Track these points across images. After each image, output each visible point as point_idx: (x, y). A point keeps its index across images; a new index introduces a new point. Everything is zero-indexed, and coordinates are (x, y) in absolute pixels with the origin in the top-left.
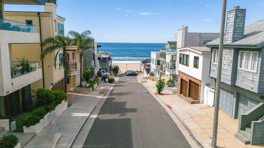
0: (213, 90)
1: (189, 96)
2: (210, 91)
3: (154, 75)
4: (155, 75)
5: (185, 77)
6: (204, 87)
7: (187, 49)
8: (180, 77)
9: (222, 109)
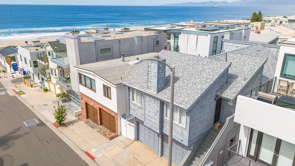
0: (134, 125)
1: (101, 124)
2: (129, 124)
3: (30, 78)
4: (32, 78)
5: (93, 103)
6: (121, 119)
7: (91, 74)
8: (84, 100)
9: (144, 143)
